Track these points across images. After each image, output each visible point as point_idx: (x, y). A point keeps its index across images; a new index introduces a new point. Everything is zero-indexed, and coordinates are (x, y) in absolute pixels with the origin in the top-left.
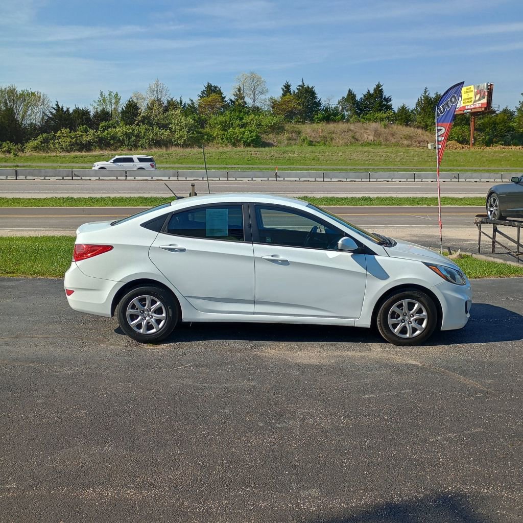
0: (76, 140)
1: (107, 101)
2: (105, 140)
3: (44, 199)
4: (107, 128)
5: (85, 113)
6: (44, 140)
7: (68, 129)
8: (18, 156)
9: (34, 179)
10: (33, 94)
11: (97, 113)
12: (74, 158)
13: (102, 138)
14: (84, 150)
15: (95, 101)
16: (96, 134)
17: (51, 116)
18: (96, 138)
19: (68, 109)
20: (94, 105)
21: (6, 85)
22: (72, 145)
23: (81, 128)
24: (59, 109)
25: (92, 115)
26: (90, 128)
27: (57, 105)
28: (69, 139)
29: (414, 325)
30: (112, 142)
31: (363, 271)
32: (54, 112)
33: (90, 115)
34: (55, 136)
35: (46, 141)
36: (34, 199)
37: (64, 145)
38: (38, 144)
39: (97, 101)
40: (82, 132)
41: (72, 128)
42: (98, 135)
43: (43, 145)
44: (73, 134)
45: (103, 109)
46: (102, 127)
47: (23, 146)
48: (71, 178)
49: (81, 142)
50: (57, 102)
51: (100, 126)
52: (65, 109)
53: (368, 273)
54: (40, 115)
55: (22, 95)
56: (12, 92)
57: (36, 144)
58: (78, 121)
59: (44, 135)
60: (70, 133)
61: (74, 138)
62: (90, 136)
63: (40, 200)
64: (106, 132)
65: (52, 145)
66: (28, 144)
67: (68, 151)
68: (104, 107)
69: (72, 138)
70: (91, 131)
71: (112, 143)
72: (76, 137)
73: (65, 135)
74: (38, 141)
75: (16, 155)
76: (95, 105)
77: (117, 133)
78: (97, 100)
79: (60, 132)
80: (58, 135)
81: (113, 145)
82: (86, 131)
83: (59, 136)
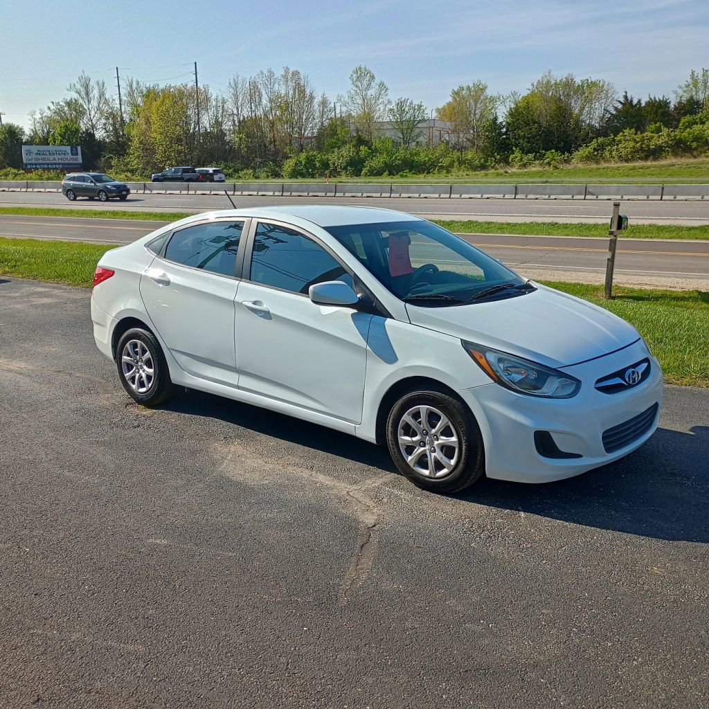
0: (641, 144)
1: (700, 85)
2: (684, 143)
3: (521, 224)
4: (690, 125)
5: (663, 105)
6: (598, 146)
7: (633, 130)
8: (558, 169)
9: (536, 199)
10: (594, 84)
11: (680, 103)
12: (631, 169)
13: (680, 139)
14: (651, 158)
15: (680, 87)
16: (672, 134)
17: (614, 113)
18: (672, 140)
19: (639, 102)
20: (678, 91)
21: (562, 76)
22: (635, 151)
23: (653, 127)
24: (628, 103)
25: (672, 106)
26: (666, 126)
27: (626, 97)
28: (632, 144)
29: (438, 455)
30: (694, 145)
31: (363, 343)
32: (619, 108)
33: (669, 107)
34: (614, 140)
35: (601, 148)
36: (509, 224)
37: (624, 152)
38: (589, 152)
39: (684, 86)
40: (652, 132)
41: (640, 128)
42: (676, 136)
43: (596, 153)
44: (638, 137)
45: (692, 97)
46: (684, 124)
47: (571, 155)
48: (583, 197)
49: (648, 146)
50: (626, 92)
51: (682, 122)
52: (635, 102)
53: (368, 348)
54: (598, 113)
55: (581, 87)
56: (568, 84)
57: (586, 153)
58: (649, 118)
59: (601, 140)
60: (636, 134)
61: (639, 142)
62: (664, 136)
63: (515, 225)
64: (688, 130)
65: (607, 153)
66: (577, 152)
67: (627, 161)
68: (694, 93)
69: (637, 143)
70: (665, 131)
71: (693, 147)
72: (642, 140)
73: (628, 138)
74: (590, 149)
75: (556, 168)
76: (680, 92)
77: (704, 131)
78: (683, 84)
79: (621, 134)
80: (617, 139)
81: (696, 149)
82: (658, 130)
83: (620, 141)
